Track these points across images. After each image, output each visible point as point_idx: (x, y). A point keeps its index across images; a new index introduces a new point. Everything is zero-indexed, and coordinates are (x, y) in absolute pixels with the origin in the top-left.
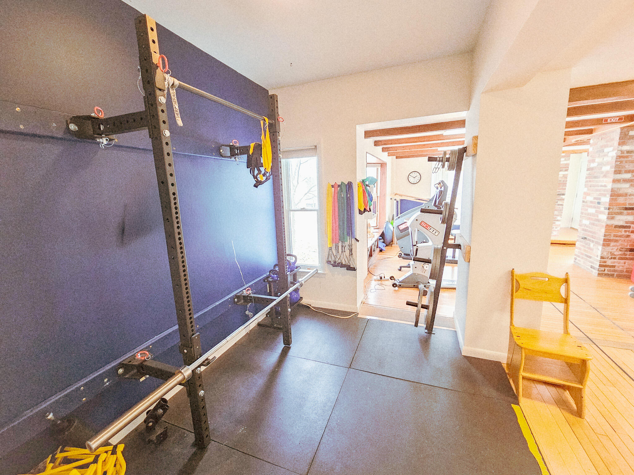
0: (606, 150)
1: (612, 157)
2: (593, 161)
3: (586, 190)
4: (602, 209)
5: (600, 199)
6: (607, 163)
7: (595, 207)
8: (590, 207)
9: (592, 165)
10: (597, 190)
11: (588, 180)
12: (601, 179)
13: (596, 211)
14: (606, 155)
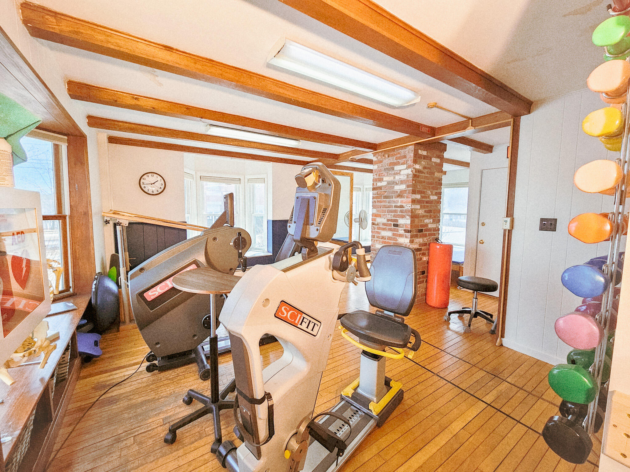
0: (397, 168)
1: (408, 175)
2: (381, 180)
3: (375, 211)
4: (401, 232)
5: (397, 221)
6: (402, 182)
7: (390, 230)
8: (384, 229)
9: (379, 184)
10: (391, 212)
11: (375, 200)
12: (394, 199)
13: (394, 234)
14: (398, 173)
